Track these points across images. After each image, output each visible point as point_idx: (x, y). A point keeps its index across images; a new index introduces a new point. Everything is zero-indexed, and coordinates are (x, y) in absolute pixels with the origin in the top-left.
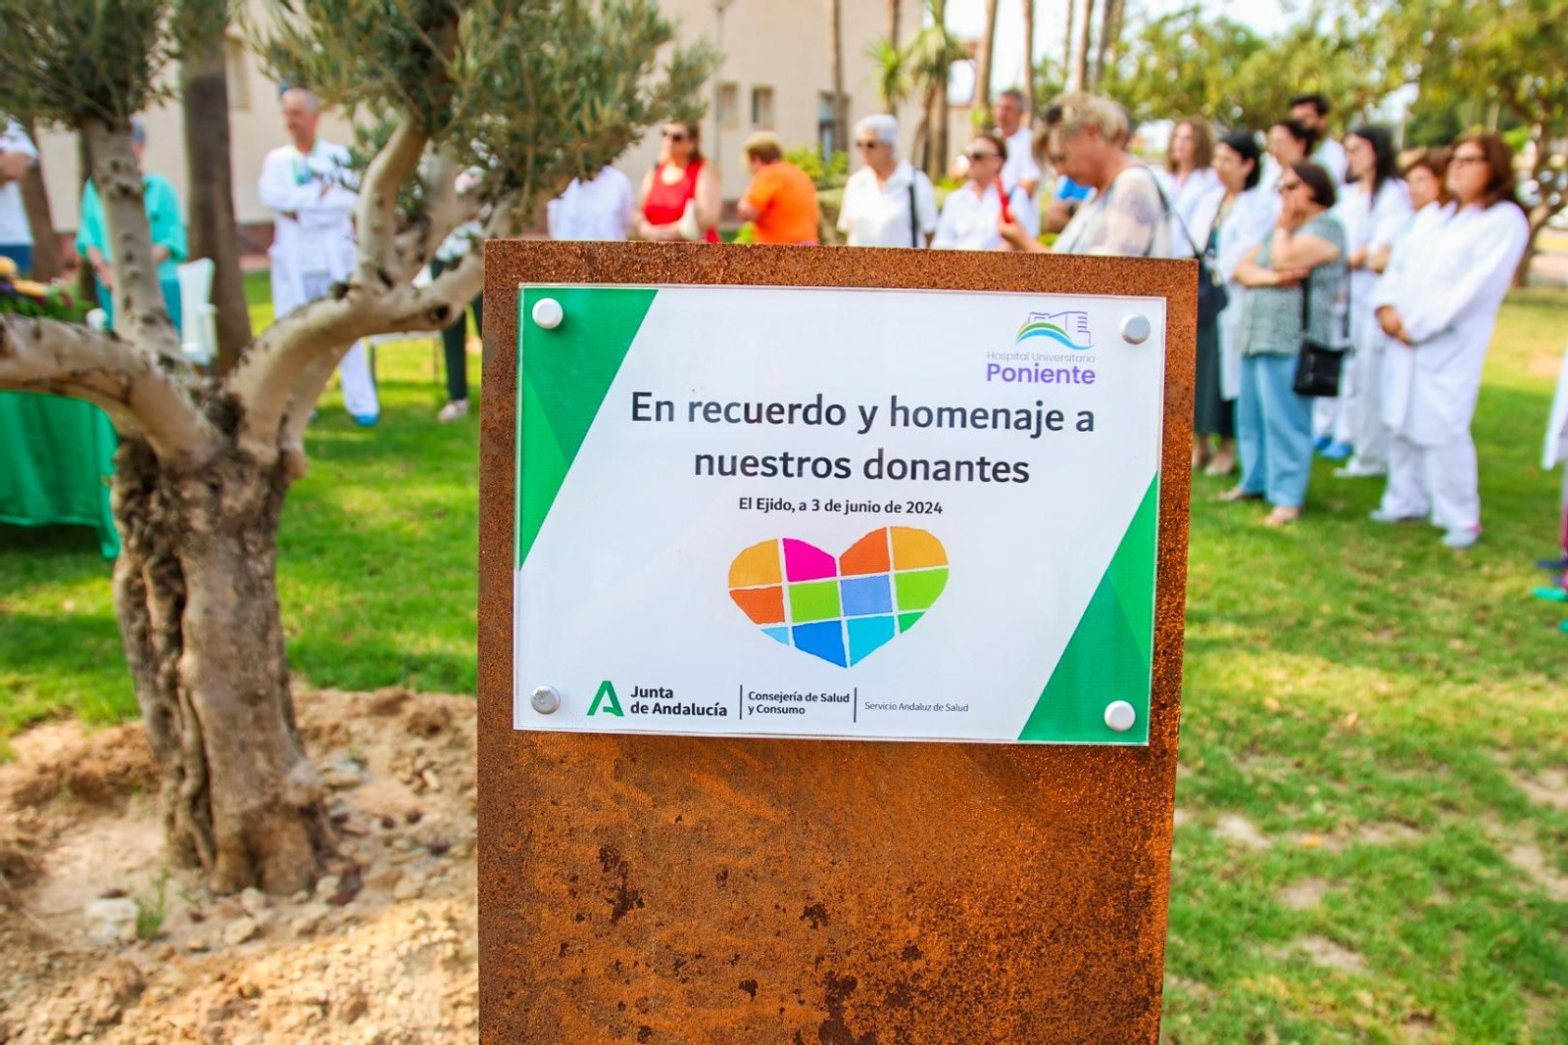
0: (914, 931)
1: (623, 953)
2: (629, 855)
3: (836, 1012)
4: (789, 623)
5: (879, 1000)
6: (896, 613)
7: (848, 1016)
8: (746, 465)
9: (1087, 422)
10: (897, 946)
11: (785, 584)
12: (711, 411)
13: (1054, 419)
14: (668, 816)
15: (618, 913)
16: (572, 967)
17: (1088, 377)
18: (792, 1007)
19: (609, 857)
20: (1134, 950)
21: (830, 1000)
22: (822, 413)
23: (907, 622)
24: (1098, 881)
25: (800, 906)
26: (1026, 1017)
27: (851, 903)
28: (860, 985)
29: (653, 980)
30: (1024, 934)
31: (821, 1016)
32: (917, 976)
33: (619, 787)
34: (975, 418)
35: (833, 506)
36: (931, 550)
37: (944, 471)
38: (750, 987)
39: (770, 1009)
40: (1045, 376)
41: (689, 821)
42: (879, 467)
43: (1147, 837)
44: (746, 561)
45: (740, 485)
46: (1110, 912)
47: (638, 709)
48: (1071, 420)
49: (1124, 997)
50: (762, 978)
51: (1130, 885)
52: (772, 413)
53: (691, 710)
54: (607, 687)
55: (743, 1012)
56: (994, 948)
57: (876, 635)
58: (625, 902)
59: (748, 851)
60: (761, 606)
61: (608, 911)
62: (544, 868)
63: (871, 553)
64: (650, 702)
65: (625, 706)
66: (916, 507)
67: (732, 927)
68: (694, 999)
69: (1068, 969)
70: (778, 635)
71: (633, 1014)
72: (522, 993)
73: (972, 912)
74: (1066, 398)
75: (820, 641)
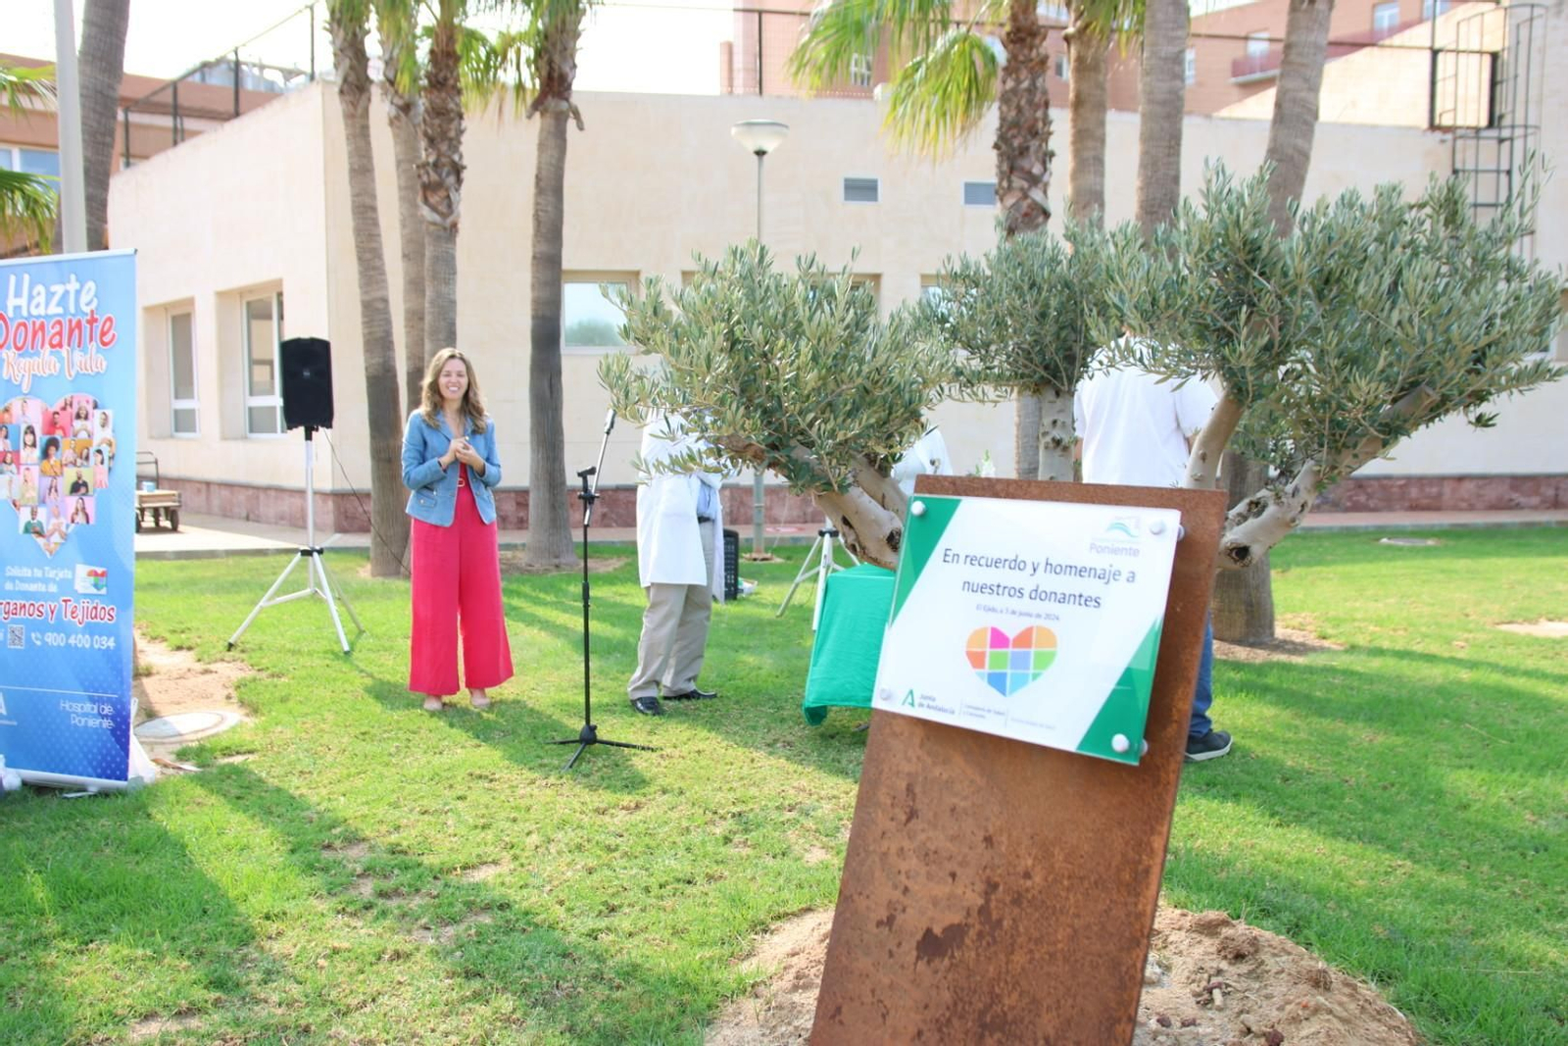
0: (1030, 862)
1: (906, 844)
2: (918, 790)
3: (988, 901)
4: (987, 670)
5: (1008, 899)
6: (1031, 671)
7: (993, 904)
8: (982, 588)
9: (1132, 578)
10: (1020, 869)
11: (988, 650)
12: (972, 560)
13: (1116, 574)
14: (937, 772)
15: (908, 820)
16: (885, 845)
17: (1135, 553)
18: (969, 893)
19: (910, 789)
20: (1136, 904)
21: (986, 893)
22: (1017, 564)
23: (1035, 676)
24: (1124, 855)
25: (981, 835)
26: (1075, 931)
27: (1004, 839)
28: (1001, 888)
29: (914, 861)
30: (1082, 879)
31: (980, 901)
32: (1027, 890)
33: (920, 752)
34: (1081, 572)
35: (1014, 612)
36: (1050, 639)
37: (1063, 599)
38: (953, 875)
39: (959, 891)
40: (1115, 551)
41: (945, 776)
42: (1037, 594)
43: (1152, 834)
44: (976, 636)
45: (979, 598)
46: (1126, 876)
47: (921, 705)
48: (1125, 575)
49: (1127, 934)
50: (959, 873)
51: (1140, 862)
52: (996, 563)
53: (941, 710)
54: (911, 692)
55: (947, 889)
56: (1066, 883)
57: (1020, 682)
58: (912, 815)
59: (965, 798)
60: (977, 660)
61: (904, 818)
62: (884, 790)
63: (1025, 639)
64: (925, 702)
65: (916, 702)
66: (1048, 616)
67: (953, 839)
68: (929, 876)
69: (1101, 907)
70: (981, 676)
71: (903, 877)
72: (863, 855)
73: (1059, 856)
74: (1124, 564)
75: (997, 682)
